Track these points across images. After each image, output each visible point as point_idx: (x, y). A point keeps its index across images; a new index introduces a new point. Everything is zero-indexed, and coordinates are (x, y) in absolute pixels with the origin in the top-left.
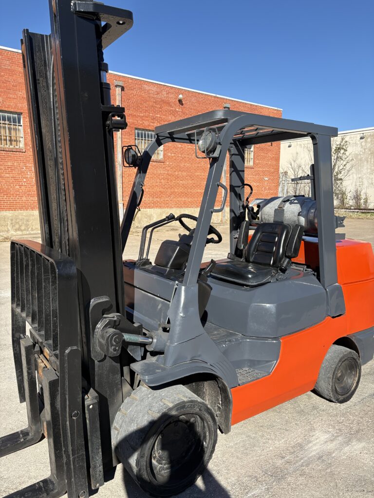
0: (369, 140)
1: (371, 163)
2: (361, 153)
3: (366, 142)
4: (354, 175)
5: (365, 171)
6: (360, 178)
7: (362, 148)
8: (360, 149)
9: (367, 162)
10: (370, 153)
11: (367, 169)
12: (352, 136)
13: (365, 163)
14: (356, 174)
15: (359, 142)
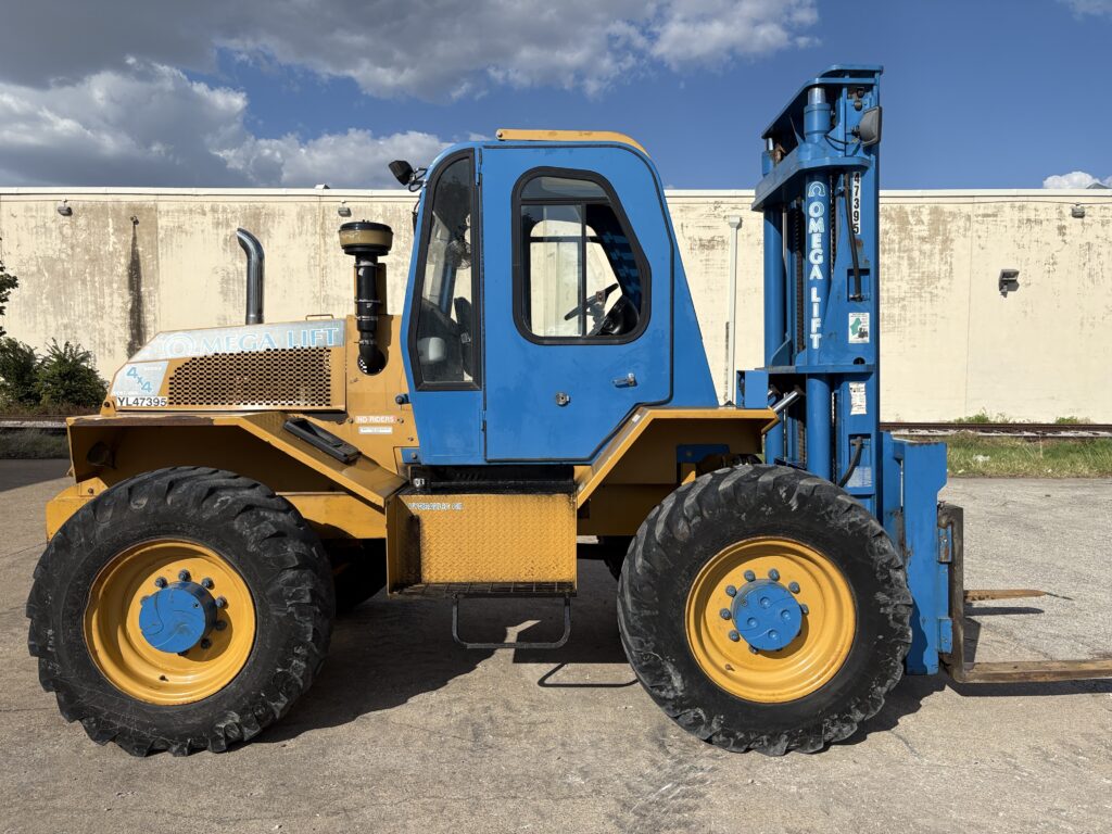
0: (82, 221)
1: (93, 286)
2: (63, 256)
3: (73, 226)
4: (50, 319)
5: (78, 309)
6: (66, 327)
7: (62, 241)
8: (58, 244)
9: (84, 282)
10: (87, 257)
11: (86, 302)
12: (33, 205)
13: (79, 285)
14: (55, 316)
15: (53, 226)
